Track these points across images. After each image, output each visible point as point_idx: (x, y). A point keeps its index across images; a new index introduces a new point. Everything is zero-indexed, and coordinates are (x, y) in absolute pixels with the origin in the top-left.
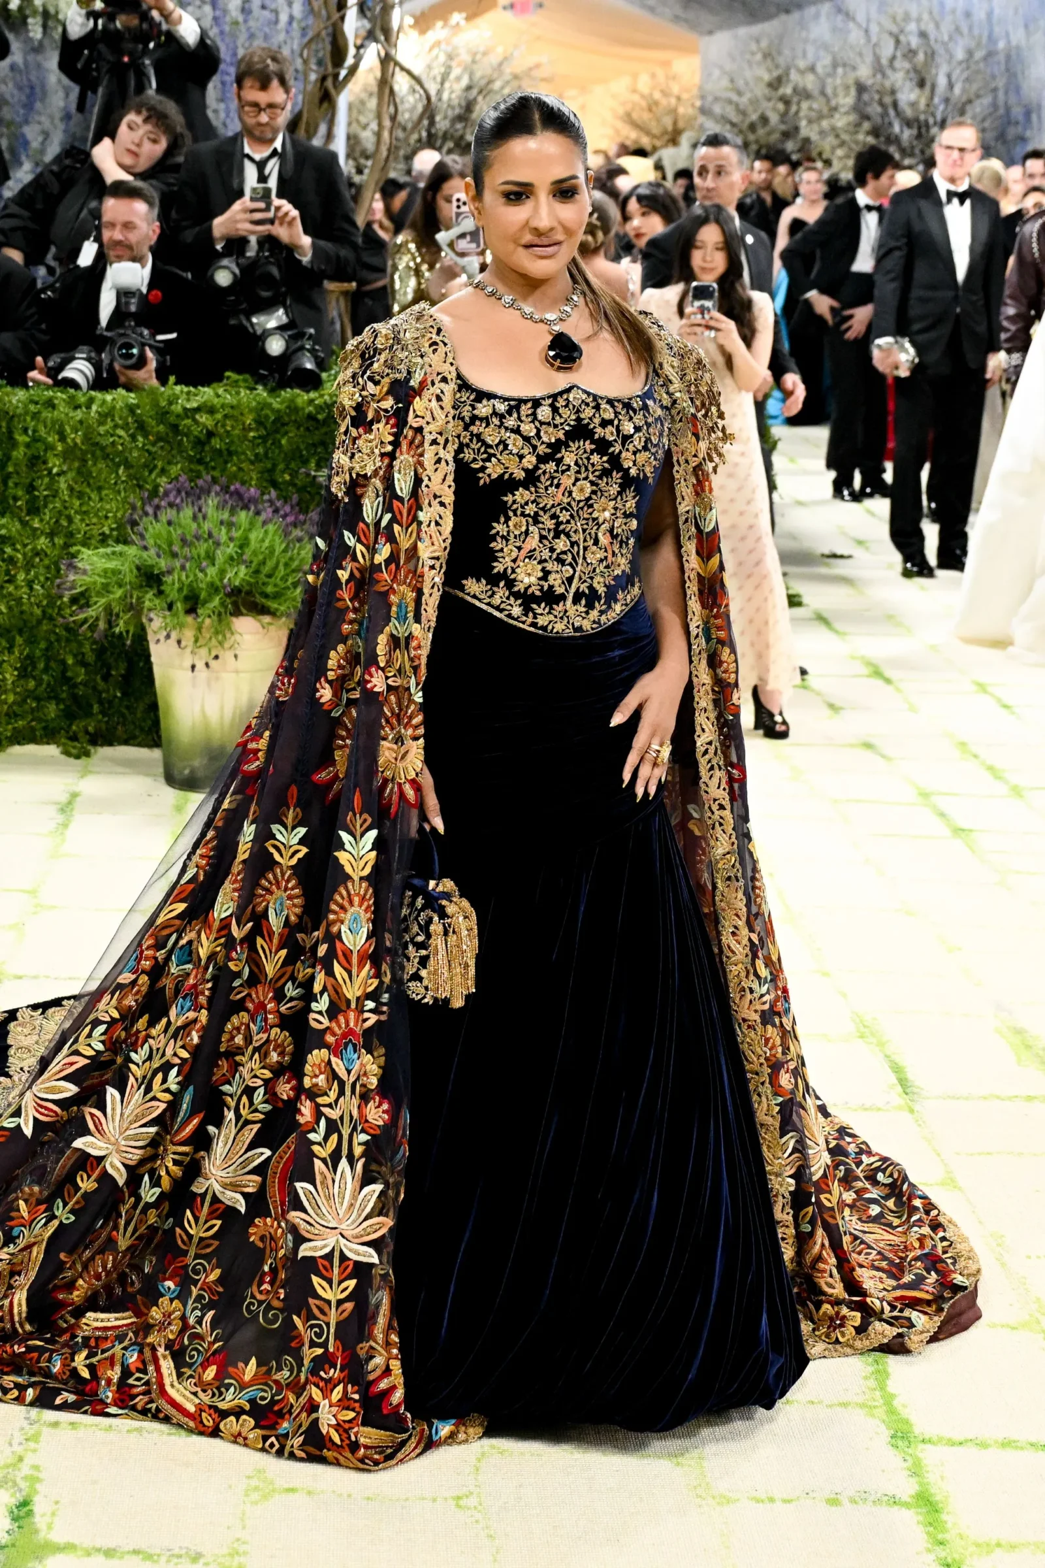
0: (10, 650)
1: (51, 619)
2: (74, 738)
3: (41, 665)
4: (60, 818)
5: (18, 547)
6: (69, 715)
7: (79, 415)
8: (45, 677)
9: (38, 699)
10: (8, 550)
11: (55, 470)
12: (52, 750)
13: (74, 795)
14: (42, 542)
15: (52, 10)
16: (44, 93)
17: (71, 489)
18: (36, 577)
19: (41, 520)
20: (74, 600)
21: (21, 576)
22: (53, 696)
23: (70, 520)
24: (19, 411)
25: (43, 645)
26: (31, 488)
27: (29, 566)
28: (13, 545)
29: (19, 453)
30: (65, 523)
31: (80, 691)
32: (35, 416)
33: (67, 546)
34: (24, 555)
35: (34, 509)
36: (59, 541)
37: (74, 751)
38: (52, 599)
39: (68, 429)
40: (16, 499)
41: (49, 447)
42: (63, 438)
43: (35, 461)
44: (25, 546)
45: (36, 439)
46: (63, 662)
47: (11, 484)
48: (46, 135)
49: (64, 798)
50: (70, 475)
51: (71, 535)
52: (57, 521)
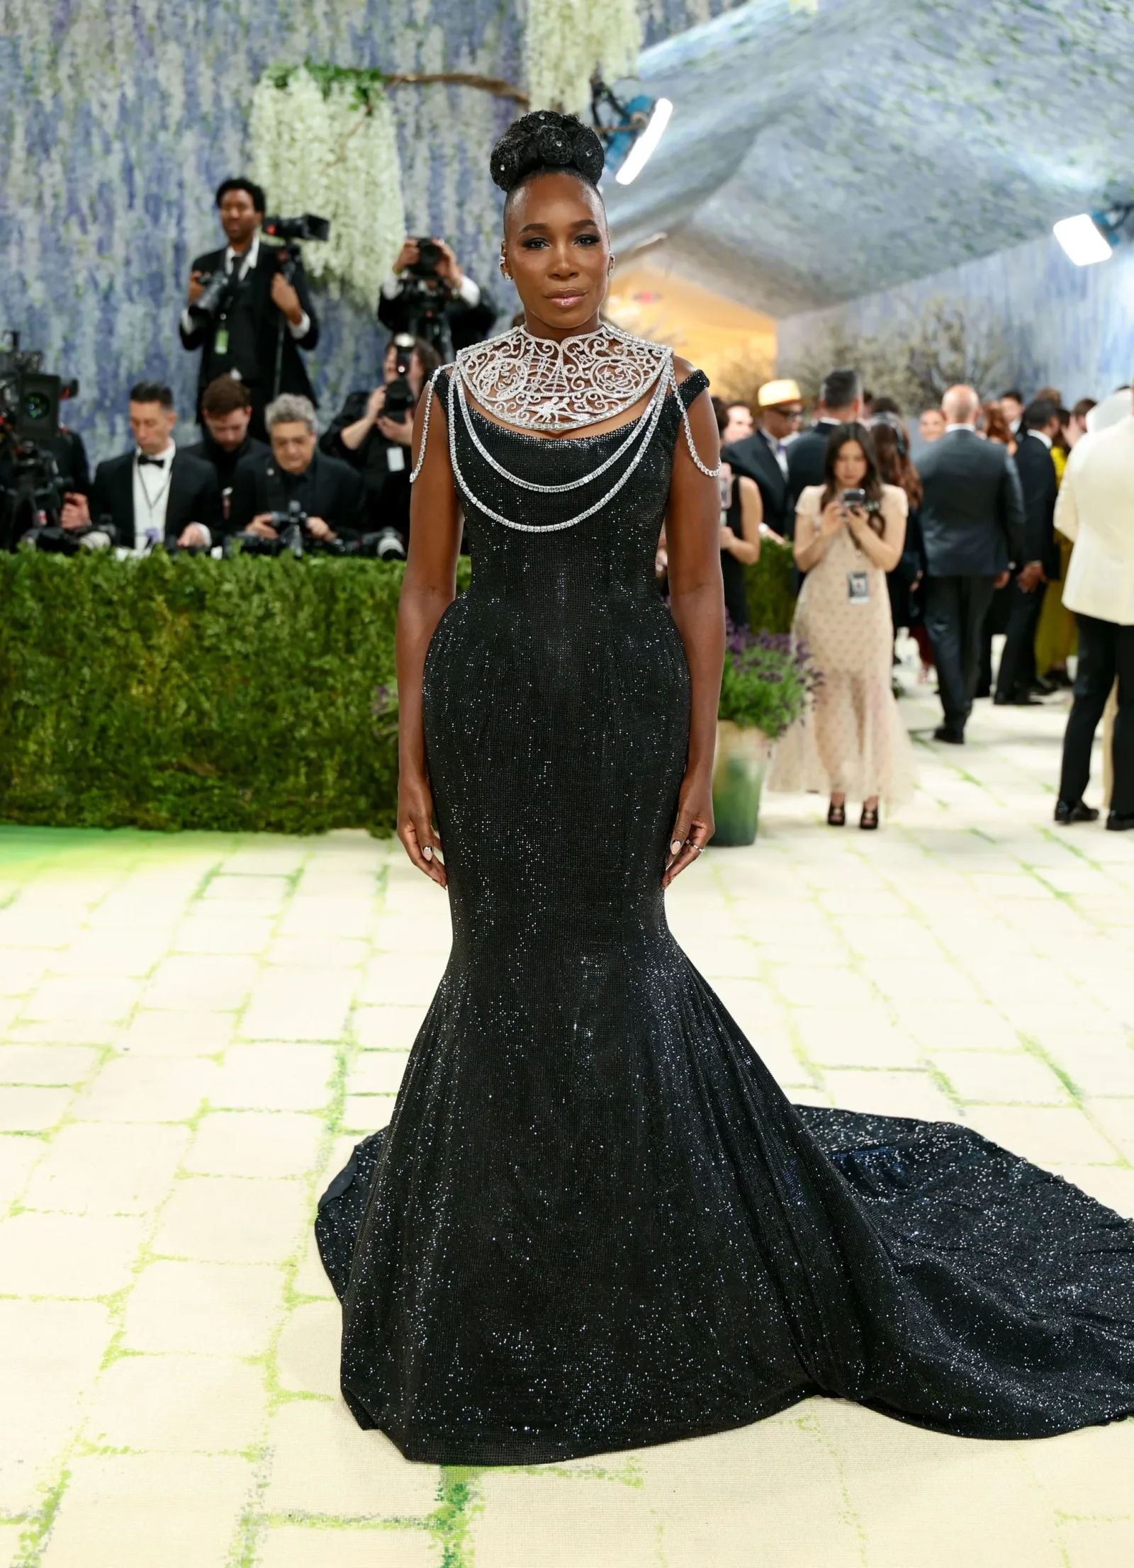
0: (331, 756)
1: (362, 733)
2: (380, 824)
3: (354, 769)
4: (379, 884)
5: (339, 678)
6: (376, 807)
7: (385, 578)
8: (358, 778)
9: (352, 794)
10: (330, 681)
11: (367, 620)
12: (362, 834)
13: (386, 868)
14: (357, 675)
15: (347, 277)
16: (340, 341)
17: (379, 634)
18: (352, 700)
19: (356, 658)
20: (381, 719)
21: (340, 701)
22: (364, 791)
23: (378, 657)
24: (340, 574)
25: (356, 753)
26: (348, 633)
27: (346, 692)
28: (334, 677)
29: (340, 607)
30: (373, 659)
31: (385, 788)
32: (352, 579)
33: (374, 678)
34: (343, 685)
35: (350, 649)
36: (369, 673)
37: (379, 834)
38: (364, 718)
39: (377, 589)
40: (336, 641)
41: (363, 602)
42: (372, 594)
43: (352, 613)
44: (343, 677)
45: (353, 596)
46: (371, 767)
47: (333, 629)
48: (341, 372)
49: (379, 869)
50: (379, 623)
51: (377, 669)
52: (368, 660)
